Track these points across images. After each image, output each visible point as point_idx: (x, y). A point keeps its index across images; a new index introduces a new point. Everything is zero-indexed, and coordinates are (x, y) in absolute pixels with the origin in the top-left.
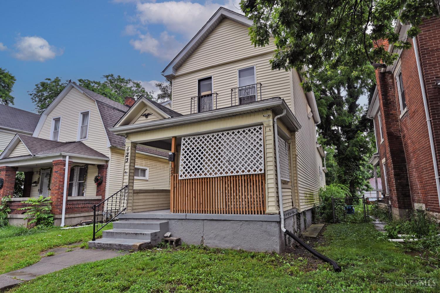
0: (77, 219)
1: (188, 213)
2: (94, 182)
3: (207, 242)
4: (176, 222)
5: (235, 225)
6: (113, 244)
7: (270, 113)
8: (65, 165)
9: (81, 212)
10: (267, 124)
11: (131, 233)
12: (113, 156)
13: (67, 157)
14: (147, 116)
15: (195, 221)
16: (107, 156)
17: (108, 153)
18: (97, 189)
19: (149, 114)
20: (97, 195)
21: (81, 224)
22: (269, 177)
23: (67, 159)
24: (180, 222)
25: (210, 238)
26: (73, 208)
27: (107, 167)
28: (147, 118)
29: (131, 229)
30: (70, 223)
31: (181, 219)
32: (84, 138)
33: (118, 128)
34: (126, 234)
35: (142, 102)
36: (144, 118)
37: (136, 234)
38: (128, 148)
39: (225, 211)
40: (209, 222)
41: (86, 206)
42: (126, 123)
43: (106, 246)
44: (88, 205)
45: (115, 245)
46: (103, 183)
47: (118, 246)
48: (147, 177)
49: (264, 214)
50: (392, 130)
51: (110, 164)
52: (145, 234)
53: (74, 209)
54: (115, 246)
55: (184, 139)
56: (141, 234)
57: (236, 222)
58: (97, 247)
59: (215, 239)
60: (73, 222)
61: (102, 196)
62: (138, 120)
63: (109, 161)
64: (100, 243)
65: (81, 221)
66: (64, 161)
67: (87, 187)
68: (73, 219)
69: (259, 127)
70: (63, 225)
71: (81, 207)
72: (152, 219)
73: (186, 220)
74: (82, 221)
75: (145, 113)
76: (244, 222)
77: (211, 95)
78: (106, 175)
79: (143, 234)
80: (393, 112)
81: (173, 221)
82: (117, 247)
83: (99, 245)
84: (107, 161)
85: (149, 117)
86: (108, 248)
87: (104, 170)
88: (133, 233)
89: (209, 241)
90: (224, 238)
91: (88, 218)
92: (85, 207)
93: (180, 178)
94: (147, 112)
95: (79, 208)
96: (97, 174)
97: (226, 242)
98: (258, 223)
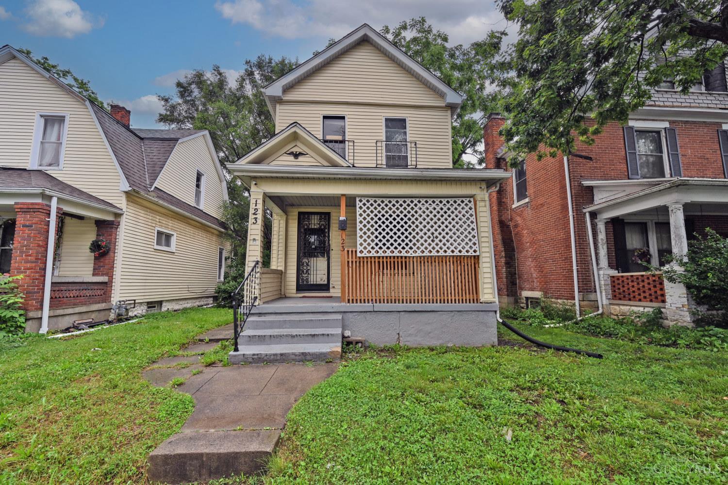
0: (67, 318)
1: (376, 303)
2: (89, 250)
3: (405, 340)
4: (354, 316)
5: (445, 316)
6: (288, 353)
7: (484, 186)
8: (49, 215)
9: (74, 305)
10: (481, 198)
11: (303, 335)
12: (129, 207)
13: (54, 200)
14: (296, 155)
15: (388, 313)
16: (118, 206)
17: (122, 203)
18: (94, 264)
19: (301, 154)
20: (94, 275)
21: (77, 328)
22: (484, 260)
23: (54, 203)
24: (363, 315)
25: (410, 335)
26: (60, 297)
27: (118, 225)
28: (297, 159)
29: (286, 328)
30: (56, 326)
31: (365, 312)
32: (47, 166)
33: (244, 167)
34: (293, 336)
35: (295, 132)
36: (292, 158)
37: (314, 335)
38: (256, 201)
39: (427, 300)
40: (407, 315)
41: (82, 293)
42: (258, 161)
43: (272, 357)
44: (85, 291)
45: (294, 354)
46: (111, 254)
47: (300, 356)
48: (173, 247)
49: (477, 303)
50: (503, 218)
51: (123, 221)
52: (331, 334)
53: (62, 299)
54: (293, 357)
55: (361, 201)
56: (323, 335)
57: (445, 313)
58: (250, 360)
59: (416, 336)
60: (60, 325)
61: (109, 277)
62: (277, 159)
63: (123, 214)
64: (258, 355)
65: (75, 322)
66: (47, 205)
67: (63, 258)
68: (60, 318)
69: (468, 199)
70: (44, 330)
71: (74, 297)
72: (312, 313)
73: (373, 313)
74: (77, 322)
75: (292, 150)
76: (456, 313)
77: (343, 142)
78: (116, 239)
79: (328, 335)
80: (504, 200)
81: (350, 315)
82: (297, 358)
83: (256, 357)
84: (118, 215)
85: (301, 158)
86: (277, 360)
87: (113, 230)
88: (307, 335)
89: (409, 339)
90: (430, 333)
91: (85, 316)
92: (81, 296)
93: (359, 255)
94: (295, 150)
95: (70, 297)
96: (95, 236)
97: (432, 338)
98: (474, 313)
